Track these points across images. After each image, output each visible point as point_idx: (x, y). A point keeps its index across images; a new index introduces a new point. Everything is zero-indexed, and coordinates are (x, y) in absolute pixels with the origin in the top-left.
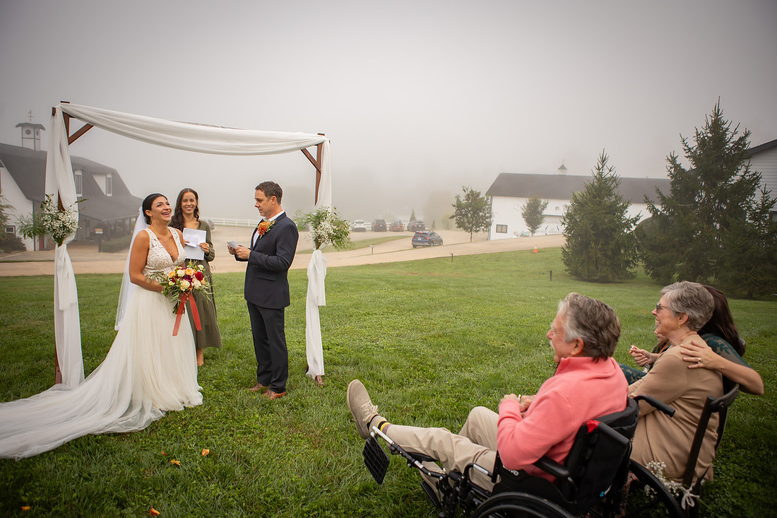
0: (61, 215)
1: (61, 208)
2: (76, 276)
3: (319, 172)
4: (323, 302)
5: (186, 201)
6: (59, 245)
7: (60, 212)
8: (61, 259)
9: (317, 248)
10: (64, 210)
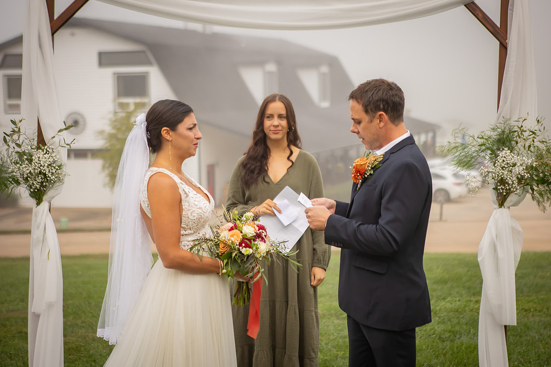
0: (38, 155)
1: (41, 141)
2: (63, 257)
3: (504, 48)
4: (511, 318)
5: (271, 116)
6: (38, 204)
7: (38, 148)
8: (38, 227)
9: (501, 205)
10: (45, 144)
